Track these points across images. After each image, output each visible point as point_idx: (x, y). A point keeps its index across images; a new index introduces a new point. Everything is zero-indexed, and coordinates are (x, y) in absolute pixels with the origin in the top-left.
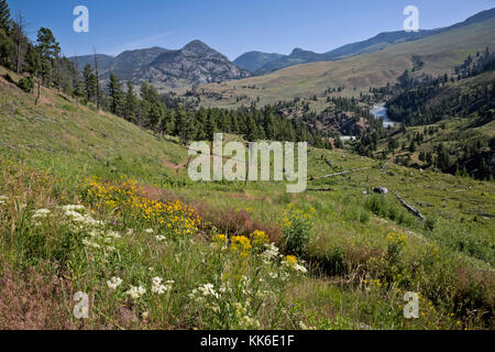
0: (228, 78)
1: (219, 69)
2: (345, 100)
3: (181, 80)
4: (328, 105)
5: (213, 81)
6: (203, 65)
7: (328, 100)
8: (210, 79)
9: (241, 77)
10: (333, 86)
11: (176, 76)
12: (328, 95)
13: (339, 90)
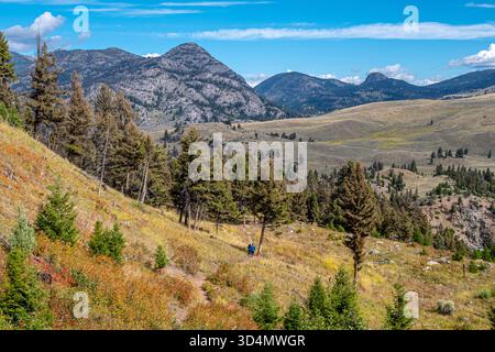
0: (243, 116)
1: (228, 98)
2: (474, 173)
3: (155, 112)
4: (441, 180)
5: (215, 119)
6: (198, 88)
7: (439, 172)
8: (209, 115)
9: (268, 117)
10: (446, 147)
11: (146, 105)
12: (437, 161)
13: (460, 154)
